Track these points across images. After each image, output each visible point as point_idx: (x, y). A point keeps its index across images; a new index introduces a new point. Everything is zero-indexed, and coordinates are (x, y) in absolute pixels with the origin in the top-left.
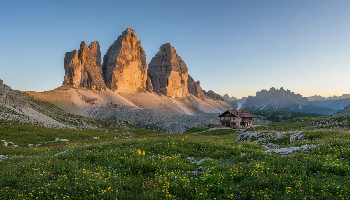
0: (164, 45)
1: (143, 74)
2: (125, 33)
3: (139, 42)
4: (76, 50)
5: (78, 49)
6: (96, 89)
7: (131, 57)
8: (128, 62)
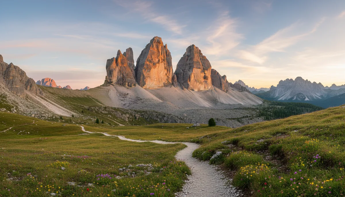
0: (190, 47)
1: (168, 72)
2: (152, 41)
3: (165, 47)
4: (114, 58)
5: (115, 56)
6: (128, 85)
7: (157, 60)
8: (154, 64)
